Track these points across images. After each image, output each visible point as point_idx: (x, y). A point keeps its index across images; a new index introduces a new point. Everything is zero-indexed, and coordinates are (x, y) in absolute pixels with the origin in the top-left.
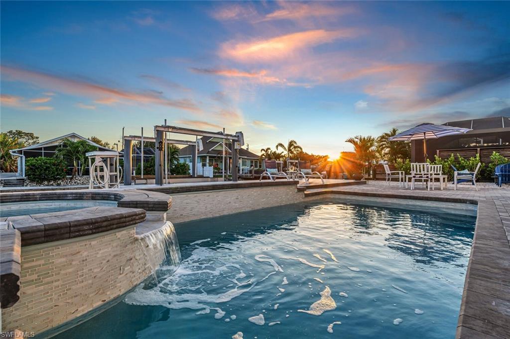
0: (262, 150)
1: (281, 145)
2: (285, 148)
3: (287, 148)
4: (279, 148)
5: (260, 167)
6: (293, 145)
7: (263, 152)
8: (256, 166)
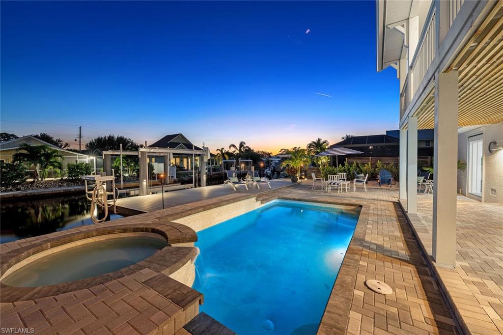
0: (217, 150)
1: (234, 146)
2: (237, 148)
3: (238, 149)
4: (232, 148)
5: (216, 164)
6: (243, 145)
7: (219, 152)
8: (213, 164)
